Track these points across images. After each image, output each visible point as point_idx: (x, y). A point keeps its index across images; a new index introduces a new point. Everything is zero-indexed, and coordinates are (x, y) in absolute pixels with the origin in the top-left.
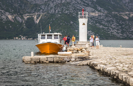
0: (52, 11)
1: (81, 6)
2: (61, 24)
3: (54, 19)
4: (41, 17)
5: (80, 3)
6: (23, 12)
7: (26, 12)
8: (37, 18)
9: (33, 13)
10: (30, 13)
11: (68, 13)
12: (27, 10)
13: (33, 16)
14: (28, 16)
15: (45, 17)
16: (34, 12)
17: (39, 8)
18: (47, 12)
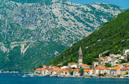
0: (43, 38)
1: (80, 31)
2: (42, 55)
3: (40, 49)
4: (30, 46)
5: (81, 27)
6: (11, 40)
7: (14, 39)
8: (25, 47)
9: (22, 40)
10: (18, 41)
11: (57, 42)
12: (16, 38)
13: (21, 45)
14: (15, 44)
15: (34, 45)
16: (24, 40)
17: (30, 35)
18: (37, 40)
